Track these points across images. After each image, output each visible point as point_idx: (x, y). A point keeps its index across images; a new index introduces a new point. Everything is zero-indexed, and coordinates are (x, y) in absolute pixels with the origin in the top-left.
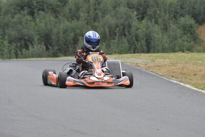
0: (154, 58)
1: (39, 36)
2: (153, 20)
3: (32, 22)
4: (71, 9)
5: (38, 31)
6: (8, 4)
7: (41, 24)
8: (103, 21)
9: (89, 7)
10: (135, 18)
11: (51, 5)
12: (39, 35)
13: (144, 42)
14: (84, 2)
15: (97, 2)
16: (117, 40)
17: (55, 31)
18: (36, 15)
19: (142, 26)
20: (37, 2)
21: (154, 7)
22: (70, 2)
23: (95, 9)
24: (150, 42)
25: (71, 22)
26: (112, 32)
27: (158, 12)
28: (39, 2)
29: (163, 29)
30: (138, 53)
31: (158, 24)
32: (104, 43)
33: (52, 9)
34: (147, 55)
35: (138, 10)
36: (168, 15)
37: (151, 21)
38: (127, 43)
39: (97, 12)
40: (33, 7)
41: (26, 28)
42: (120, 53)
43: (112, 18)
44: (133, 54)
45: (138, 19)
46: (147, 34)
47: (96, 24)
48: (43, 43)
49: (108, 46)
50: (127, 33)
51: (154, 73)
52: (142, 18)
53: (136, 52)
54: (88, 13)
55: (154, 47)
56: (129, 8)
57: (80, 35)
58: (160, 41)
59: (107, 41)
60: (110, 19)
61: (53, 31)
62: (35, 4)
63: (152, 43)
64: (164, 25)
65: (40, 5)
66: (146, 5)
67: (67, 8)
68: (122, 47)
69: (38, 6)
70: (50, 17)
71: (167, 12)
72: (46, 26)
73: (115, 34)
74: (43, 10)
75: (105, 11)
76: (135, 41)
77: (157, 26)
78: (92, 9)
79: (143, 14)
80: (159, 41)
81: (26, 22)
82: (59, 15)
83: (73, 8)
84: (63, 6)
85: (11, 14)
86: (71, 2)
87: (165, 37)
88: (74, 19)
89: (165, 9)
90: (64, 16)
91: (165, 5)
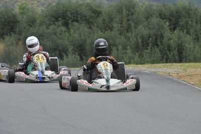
0: (186, 68)
1: (73, 47)
2: (185, 30)
3: (66, 33)
4: (104, 20)
5: (72, 41)
6: (42, 15)
7: (75, 35)
8: (135, 32)
9: (122, 18)
10: (168, 28)
11: (85, 17)
12: (73, 45)
13: (176, 52)
14: (117, 13)
15: (130, 13)
16: (150, 50)
17: (89, 41)
18: (70, 26)
19: (174, 37)
20: (71, 14)
21: (186, 18)
22: (103, 13)
23: (128, 20)
24: (182, 52)
25: (104, 33)
26: (145, 43)
27: (190, 22)
28: (74, 14)
29: (195, 40)
30: (170, 62)
31: (190, 34)
32: (137, 53)
33: (86, 20)
34: (179, 64)
35: (170, 20)
36: (199, 26)
37: (183, 31)
38: (160, 53)
39: (130, 22)
40: (67, 18)
41: (60, 39)
42: (153, 62)
43: (145, 29)
44: (165, 64)
45: (170, 29)
46: (179, 44)
47: (129, 34)
48: (77, 54)
49: (141, 56)
50: (159, 43)
51: (186, 83)
52: (174, 29)
53: (168, 61)
54: (121, 24)
55: (186, 57)
56: (161, 18)
57: (113, 46)
58: (192, 50)
59: (140, 51)
60: (142, 30)
61: (87, 42)
62: (70, 16)
63: (184, 53)
64: (196, 35)
65: (74, 16)
66: (178, 16)
67: (101, 19)
68: (154, 57)
69: (72, 17)
70: (84, 28)
71: (199, 22)
72: (80, 37)
73: (148, 44)
74: (77, 21)
75: (138, 21)
76: (167, 51)
77: (188, 36)
78: (125, 19)
79: (174, 24)
80: (190, 51)
81: (61, 33)
82: (92, 26)
83: (107, 19)
84: (97, 17)
85: (46, 25)
86: (105, 13)
87: (197, 47)
88: (107, 30)
89: (196, 19)
90: (98, 27)
91: (197, 16)
